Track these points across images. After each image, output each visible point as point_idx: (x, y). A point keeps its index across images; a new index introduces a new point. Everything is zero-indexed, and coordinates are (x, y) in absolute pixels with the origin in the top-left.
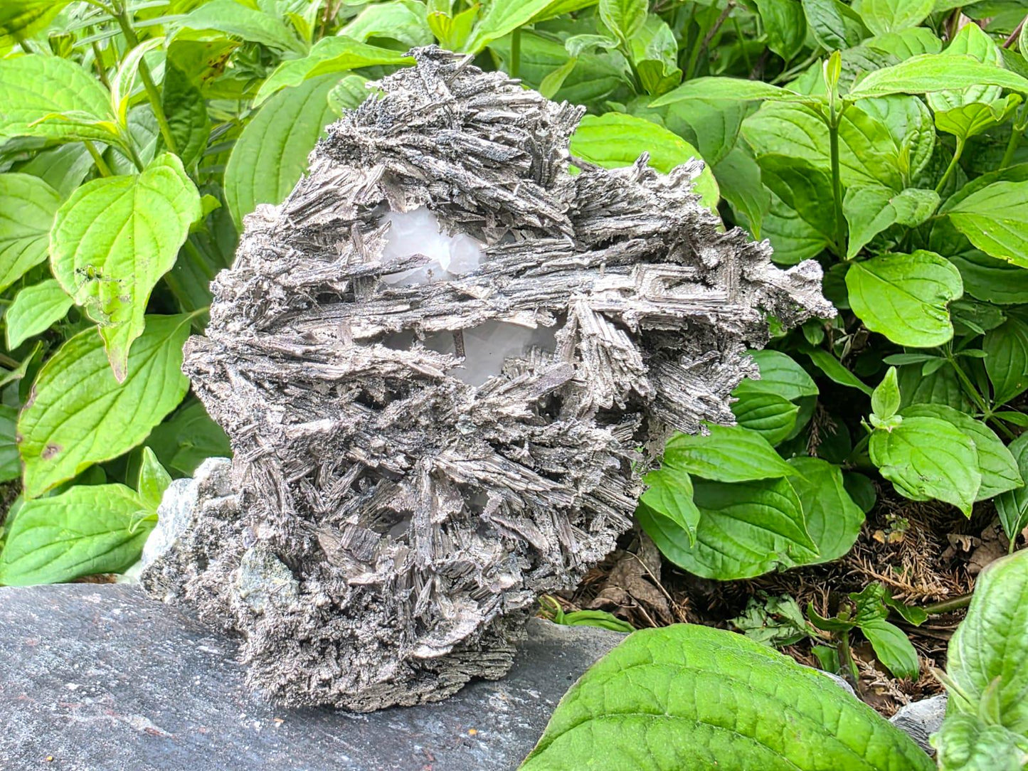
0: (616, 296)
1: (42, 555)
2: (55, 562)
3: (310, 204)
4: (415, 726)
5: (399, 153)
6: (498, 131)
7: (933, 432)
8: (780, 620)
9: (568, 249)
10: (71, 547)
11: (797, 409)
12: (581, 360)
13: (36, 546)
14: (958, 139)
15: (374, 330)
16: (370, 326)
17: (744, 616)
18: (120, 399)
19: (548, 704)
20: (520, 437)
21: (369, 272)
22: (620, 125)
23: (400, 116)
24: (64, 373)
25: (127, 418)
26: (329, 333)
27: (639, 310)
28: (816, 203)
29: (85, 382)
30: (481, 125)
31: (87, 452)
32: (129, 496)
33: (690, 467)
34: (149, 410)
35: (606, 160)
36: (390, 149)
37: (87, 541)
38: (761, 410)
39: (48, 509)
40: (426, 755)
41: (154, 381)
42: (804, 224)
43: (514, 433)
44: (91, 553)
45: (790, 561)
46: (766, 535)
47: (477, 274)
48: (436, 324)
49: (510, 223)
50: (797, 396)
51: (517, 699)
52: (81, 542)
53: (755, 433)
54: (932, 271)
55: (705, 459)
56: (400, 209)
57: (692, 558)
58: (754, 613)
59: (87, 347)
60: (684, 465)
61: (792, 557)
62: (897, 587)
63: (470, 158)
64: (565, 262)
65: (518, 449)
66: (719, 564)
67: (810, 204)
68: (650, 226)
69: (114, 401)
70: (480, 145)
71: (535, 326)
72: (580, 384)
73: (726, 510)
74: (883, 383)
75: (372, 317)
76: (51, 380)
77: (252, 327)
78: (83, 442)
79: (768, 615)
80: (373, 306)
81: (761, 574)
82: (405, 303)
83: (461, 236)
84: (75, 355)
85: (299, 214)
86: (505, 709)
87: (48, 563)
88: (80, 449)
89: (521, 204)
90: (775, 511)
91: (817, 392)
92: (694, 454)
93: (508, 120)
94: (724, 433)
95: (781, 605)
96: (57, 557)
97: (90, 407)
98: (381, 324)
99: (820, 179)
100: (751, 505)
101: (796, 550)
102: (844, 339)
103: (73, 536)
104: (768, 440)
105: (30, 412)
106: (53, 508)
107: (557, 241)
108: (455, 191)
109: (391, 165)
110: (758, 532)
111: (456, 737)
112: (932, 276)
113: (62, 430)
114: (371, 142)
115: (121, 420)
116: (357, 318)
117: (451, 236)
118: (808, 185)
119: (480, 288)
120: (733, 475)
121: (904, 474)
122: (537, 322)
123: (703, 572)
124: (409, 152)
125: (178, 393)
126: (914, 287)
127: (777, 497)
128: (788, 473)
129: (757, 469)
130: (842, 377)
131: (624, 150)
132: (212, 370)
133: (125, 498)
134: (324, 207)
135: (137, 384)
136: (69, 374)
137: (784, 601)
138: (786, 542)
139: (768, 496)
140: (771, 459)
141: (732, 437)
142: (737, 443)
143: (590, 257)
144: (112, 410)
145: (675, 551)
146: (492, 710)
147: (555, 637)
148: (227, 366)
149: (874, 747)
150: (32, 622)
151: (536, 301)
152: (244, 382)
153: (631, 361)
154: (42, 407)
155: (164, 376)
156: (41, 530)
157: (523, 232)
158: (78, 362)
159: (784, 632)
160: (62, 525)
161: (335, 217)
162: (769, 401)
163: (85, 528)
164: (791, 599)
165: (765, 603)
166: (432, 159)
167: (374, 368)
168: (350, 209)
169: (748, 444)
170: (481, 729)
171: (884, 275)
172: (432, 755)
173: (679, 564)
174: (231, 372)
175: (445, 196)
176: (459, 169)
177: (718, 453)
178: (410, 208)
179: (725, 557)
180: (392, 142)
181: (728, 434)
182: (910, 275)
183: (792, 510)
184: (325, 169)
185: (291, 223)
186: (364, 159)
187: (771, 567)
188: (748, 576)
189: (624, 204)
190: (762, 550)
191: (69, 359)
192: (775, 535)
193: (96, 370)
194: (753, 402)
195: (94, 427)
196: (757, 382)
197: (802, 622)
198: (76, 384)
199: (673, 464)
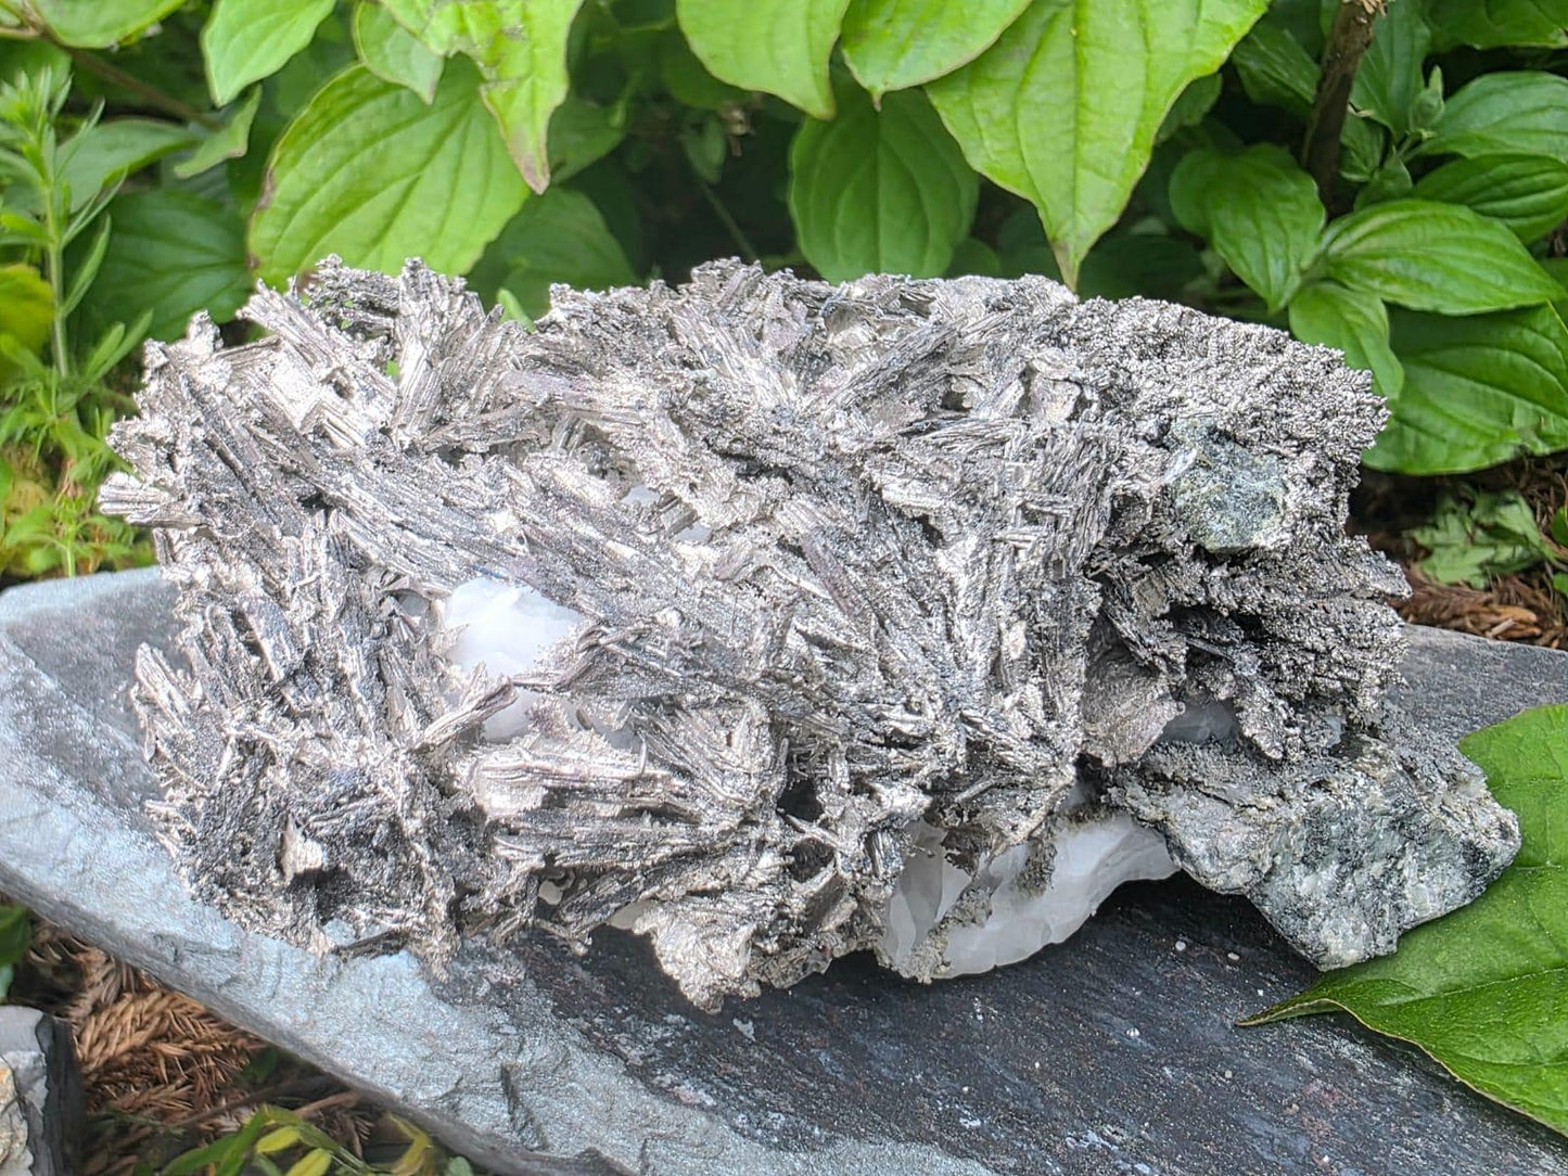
8: (1498, 533)
17: (1436, 527)
18: (417, 190)
24: (317, 145)
25: (432, 224)
29: (356, 161)
33: (1388, 288)
34: (472, 211)
38: (1516, 184)
41: (471, 158)
45: (1540, 444)
46: (1499, 400)
53: (1499, 224)
55: (1412, 271)
58: (1453, 522)
59: (350, 100)
60: (1376, 285)
61: (1543, 437)
66: (1410, 447)
69: (406, 194)
73: (1429, 357)
76: (296, 160)
79: (1477, 524)
81: (1486, 463)
84: (333, 114)
90: (1522, 360)
92: (1393, 265)
94: (1446, 225)
95: (1503, 510)
97: (366, 205)
100: (1476, 349)
101: (1552, 425)
104: (1519, 235)
105: (267, 215)
110: (1485, 395)
113: (323, 247)
115: (422, 228)
120: (1462, 301)
127: (1529, 337)
128: (1554, 295)
129: (1500, 289)
135: (442, 164)
136: (325, 147)
137: (1509, 503)
138: (1539, 415)
139: (1513, 333)
140: (1525, 271)
141: (1462, 232)
142: (1470, 243)
144: (405, 211)
154: (287, 208)
155: (490, 150)
158: (339, 126)
159: (1505, 553)
162: (1535, 167)
164: (1522, 501)
165: (1472, 506)
169: (1488, 244)
177: (1436, 263)
179: (1423, 438)
181: (1452, 225)
183: (1554, 358)
187: (1505, 454)
188: (1464, 468)
190: (1490, 423)
191: (324, 121)
192: (1516, 401)
193: (370, 140)
194: (1506, 169)
195: (377, 240)
196: (1511, 131)
197: (1535, 536)
198: (340, 166)
199: (1358, 282)
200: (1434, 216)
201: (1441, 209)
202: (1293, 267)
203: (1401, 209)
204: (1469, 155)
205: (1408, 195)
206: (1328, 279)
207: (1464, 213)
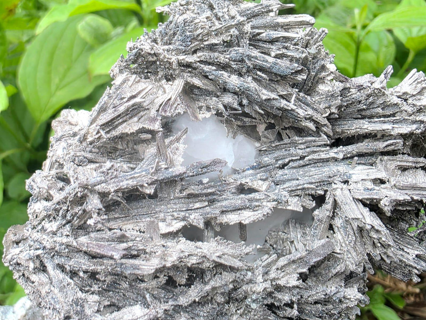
0: (370, 185)
3: (119, 116)
5: (195, 69)
6: (279, 49)
9: (326, 145)
12: (334, 233)
15: (178, 225)
16: (175, 221)
20: (291, 300)
21: (175, 176)
23: (198, 35)
26: (137, 228)
27: (394, 198)
30: (261, 44)
36: (188, 65)
43: (286, 298)
47: (253, 168)
48: (232, 219)
49: (279, 125)
56: (196, 118)
63: (258, 73)
64: (323, 156)
65: (289, 310)
68: (405, 129)
70: (267, 61)
71: (301, 210)
72: (339, 256)
75: (175, 214)
77: (68, 227)
80: (175, 204)
82: (204, 201)
83: (241, 137)
85: (110, 125)
89: (301, 112)
93: (287, 39)
98: (184, 219)
107: (317, 139)
108: (245, 102)
109: (189, 80)
114: (174, 59)
116: (162, 215)
117: (234, 138)
119: (260, 182)
122: (302, 206)
124: (206, 68)
132: (32, 265)
134: (131, 118)
143: (343, 151)
148: (45, 261)
151: (303, 189)
152: (61, 276)
153: (383, 239)
157: (288, 131)
161: (141, 126)
166: (225, 74)
167: (181, 261)
168: (154, 120)
174: (50, 267)
175: (236, 105)
176: (250, 83)
178: (203, 116)
180: (190, 59)
184: (130, 83)
185: (102, 133)
186: (161, 74)
189: (379, 110)
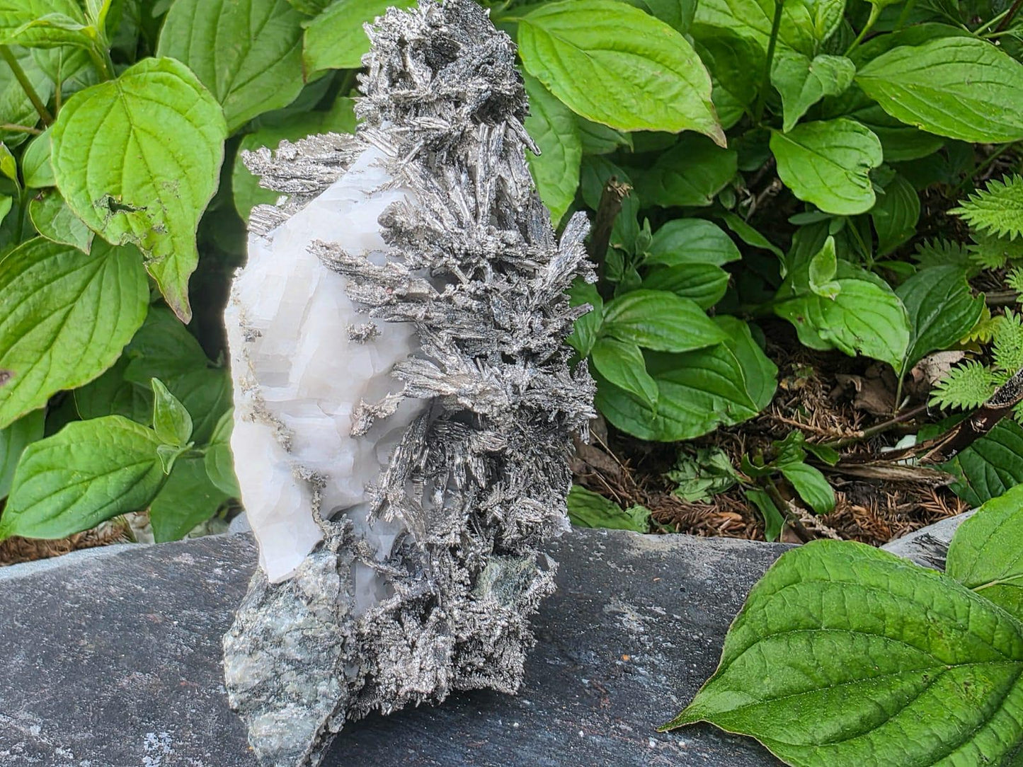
1: (58, 501)
2: (73, 507)
4: (571, 659)
7: (860, 294)
8: (713, 471)
10: (86, 490)
11: (728, 276)
13: (47, 492)
14: (874, 5)
17: (678, 469)
18: (72, 315)
19: (677, 620)
22: (603, 11)
24: (4, 290)
25: (85, 337)
28: (737, 71)
29: (30, 300)
31: (46, 376)
32: (130, 428)
33: (640, 340)
34: (110, 327)
35: (594, 49)
37: (100, 482)
38: (695, 279)
39: (53, 451)
40: (596, 688)
41: (108, 295)
42: (724, 92)
44: (112, 492)
45: (730, 420)
46: (703, 396)
50: (723, 262)
51: (648, 618)
52: (94, 483)
53: (689, 301)
54: (855, 140)
55: (652, 330)
57: (634, 422)
58: (687, 466)
59: (26, 262)
60: (634, 338)
61: (730, 416)
62: (808, 430)
66: (662, 426)
67: (731, 72)
69: (65, 318)
73: (664, 375)
74: (822, 253)
78: (38, 366)
79: (700, 466)
81: (704, 433)
84: (14, 271)
86: (642, 629)
87: (65, 509)
88: (37, 373)
90: (713, 374)
91: (740, 257)
92: (640, 326)
94: (664, 303)
95: (713, 458)
96: (74, 501)
97: (39, 326)
99: (744, 47)
100: (689, 370)
101: (734, 408)
102: (749, 200)
103: (86, 478)
104: (701, 307)
106: (56, 449)
110: (696, 394)
111: (614, 665)
112: (854, 144)
113: (12, 354)
115: (77, 339)
118: (730, 53)
120: (680, 345)
121: (841, 336)
123: (645, 435)
125: (139, 306)
126: (838, 155)
127: (715, 361)
128: (724, 338)
129: (698, 337)
130: (755, 239)
131: (613, 39)
133: (126, 430)
135: (87, 299)
136: (9, 292)
137: (714, 454)
138: (727, 404)
139: (706, 360)
140: (708, 326)
141: (672, 306)
142: (676, 312)
144: (66, 328)
145: (619, 416)
146: (630, 632)
147: (651, 549)
149: (1000, 636)
150: (142, 595)
155: (118, 289)
156: (49, 474)
158: (18, 278)
159: (719, 482)
160: (71, 467)
162: (703, 270)
163: (96, 468)
164: (721, 451)
165: (695, 457)
169: (686, 312)
170: (631, 653)
171: (807, 143)
172: (602, 687)
173: (625, 430)
177: (662, 324)
179: (667, 421)
181: (667, 303)
182: (833, 144)
183: (728, 371)
187: (713, 427)
188: (692, 437)
190: (701, 410)
191: (7, 276)
192: (713, 397)
193: (39, 287)
194: (689, 272)
195: (47, 348)
196: (688, 251)
197: (732, 471)
198: (20, 303)
199: (623, 337)
200: (657, 299)
201: (659, 294)
202: (591, 332)
203: (639, 296)
204: (670, 265)
205: (640, 287)
206: (607, 336)
207: (671, 296)
